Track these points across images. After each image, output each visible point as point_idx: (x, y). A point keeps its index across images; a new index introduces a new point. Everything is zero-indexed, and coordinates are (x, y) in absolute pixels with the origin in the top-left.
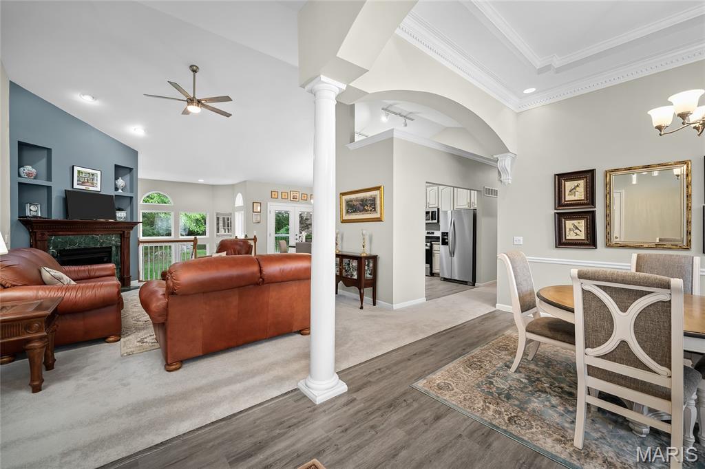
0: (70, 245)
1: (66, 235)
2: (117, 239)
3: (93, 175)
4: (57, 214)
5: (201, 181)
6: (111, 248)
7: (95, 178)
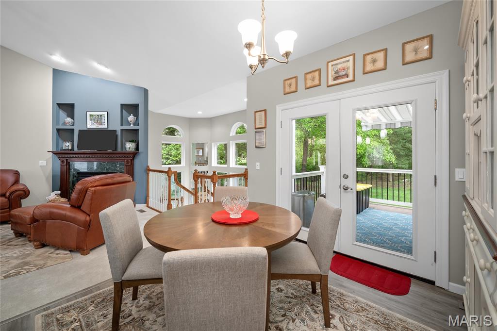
7: (103, 118)
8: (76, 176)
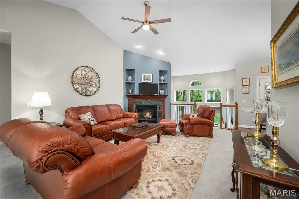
0: (141, 104)
1: (139, 100)
2: (159, 103)
3: (149, 76)
4: (137, 93)
6: (157, 106)
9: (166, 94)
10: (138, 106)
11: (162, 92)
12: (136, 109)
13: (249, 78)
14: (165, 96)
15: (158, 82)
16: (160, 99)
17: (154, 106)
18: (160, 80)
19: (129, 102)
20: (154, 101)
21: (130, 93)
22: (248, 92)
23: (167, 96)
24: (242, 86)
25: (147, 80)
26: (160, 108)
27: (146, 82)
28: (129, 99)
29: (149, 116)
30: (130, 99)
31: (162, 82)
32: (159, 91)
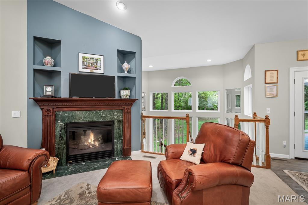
0: (76, 119)
1: (72, 111)
2: (119, 115)
3: (96, 59)
4: (65, 93)
5: (209, 61)
6: (114, 122)
7: (99, 62)
8: (64, 128)
9: (133, 98)
10: (67, 124)
11: (125, 94)
12: (63, 131)
13: (277, 71)
14: (131, 102)
15: (115, 73)
16: (121, 108)
17: (106, 121)
18: (121, 70)
19: (44, 115)
20: (107, 113)
21: (48, 94)
22: (275, 95)
23: (134, 100)
24: (265, 83)
25: (91, 68)
26: (121, 125)
27: (88, 71)
28: (42, 109)
29: (94, 141)
30: (46, 108)
31: (126, 74)
32: (120, 92)
